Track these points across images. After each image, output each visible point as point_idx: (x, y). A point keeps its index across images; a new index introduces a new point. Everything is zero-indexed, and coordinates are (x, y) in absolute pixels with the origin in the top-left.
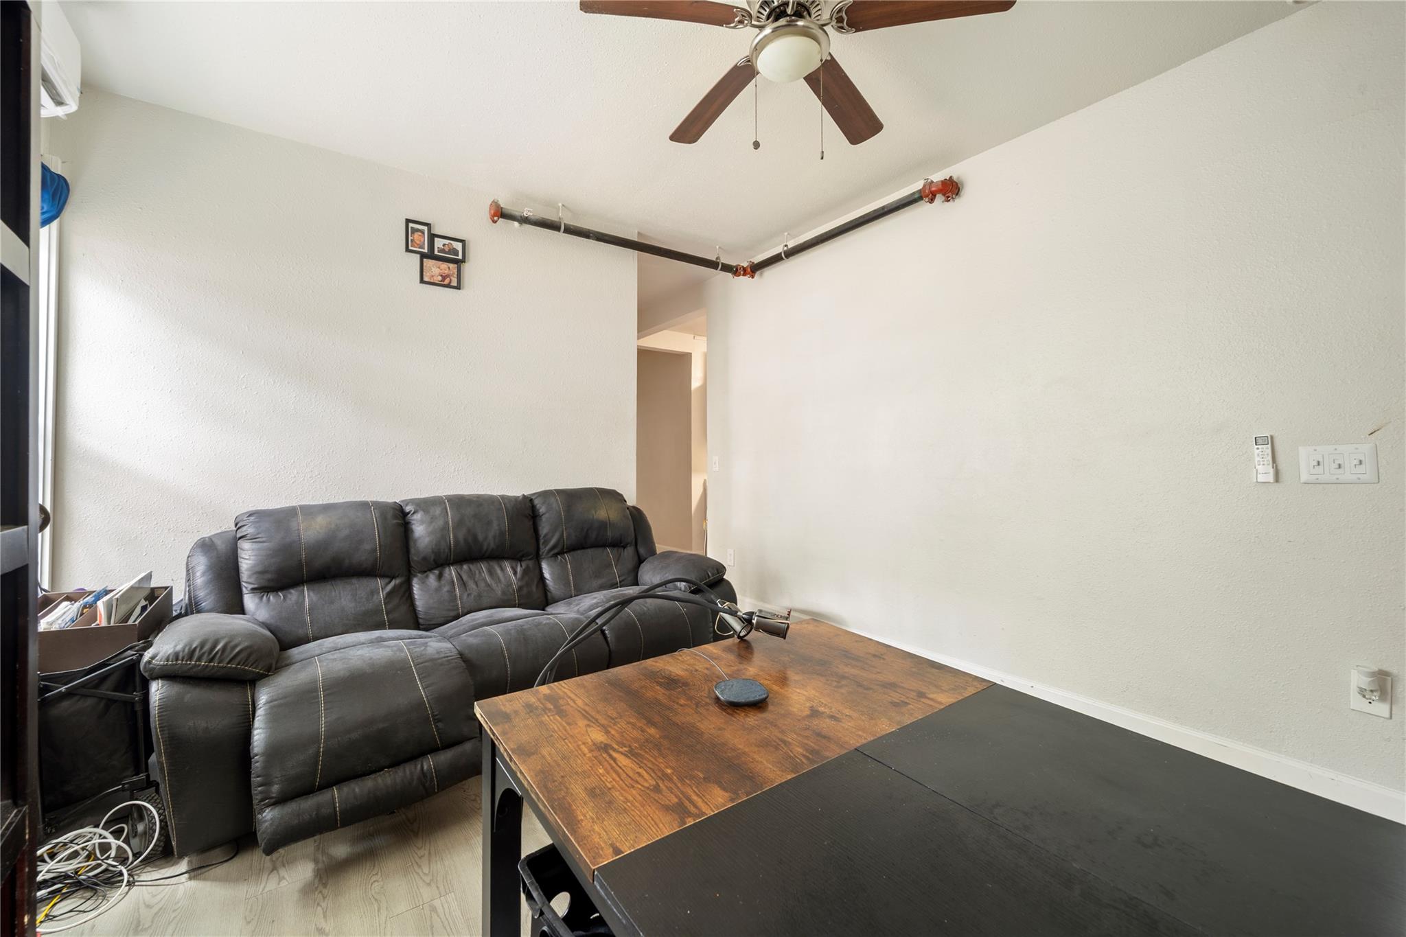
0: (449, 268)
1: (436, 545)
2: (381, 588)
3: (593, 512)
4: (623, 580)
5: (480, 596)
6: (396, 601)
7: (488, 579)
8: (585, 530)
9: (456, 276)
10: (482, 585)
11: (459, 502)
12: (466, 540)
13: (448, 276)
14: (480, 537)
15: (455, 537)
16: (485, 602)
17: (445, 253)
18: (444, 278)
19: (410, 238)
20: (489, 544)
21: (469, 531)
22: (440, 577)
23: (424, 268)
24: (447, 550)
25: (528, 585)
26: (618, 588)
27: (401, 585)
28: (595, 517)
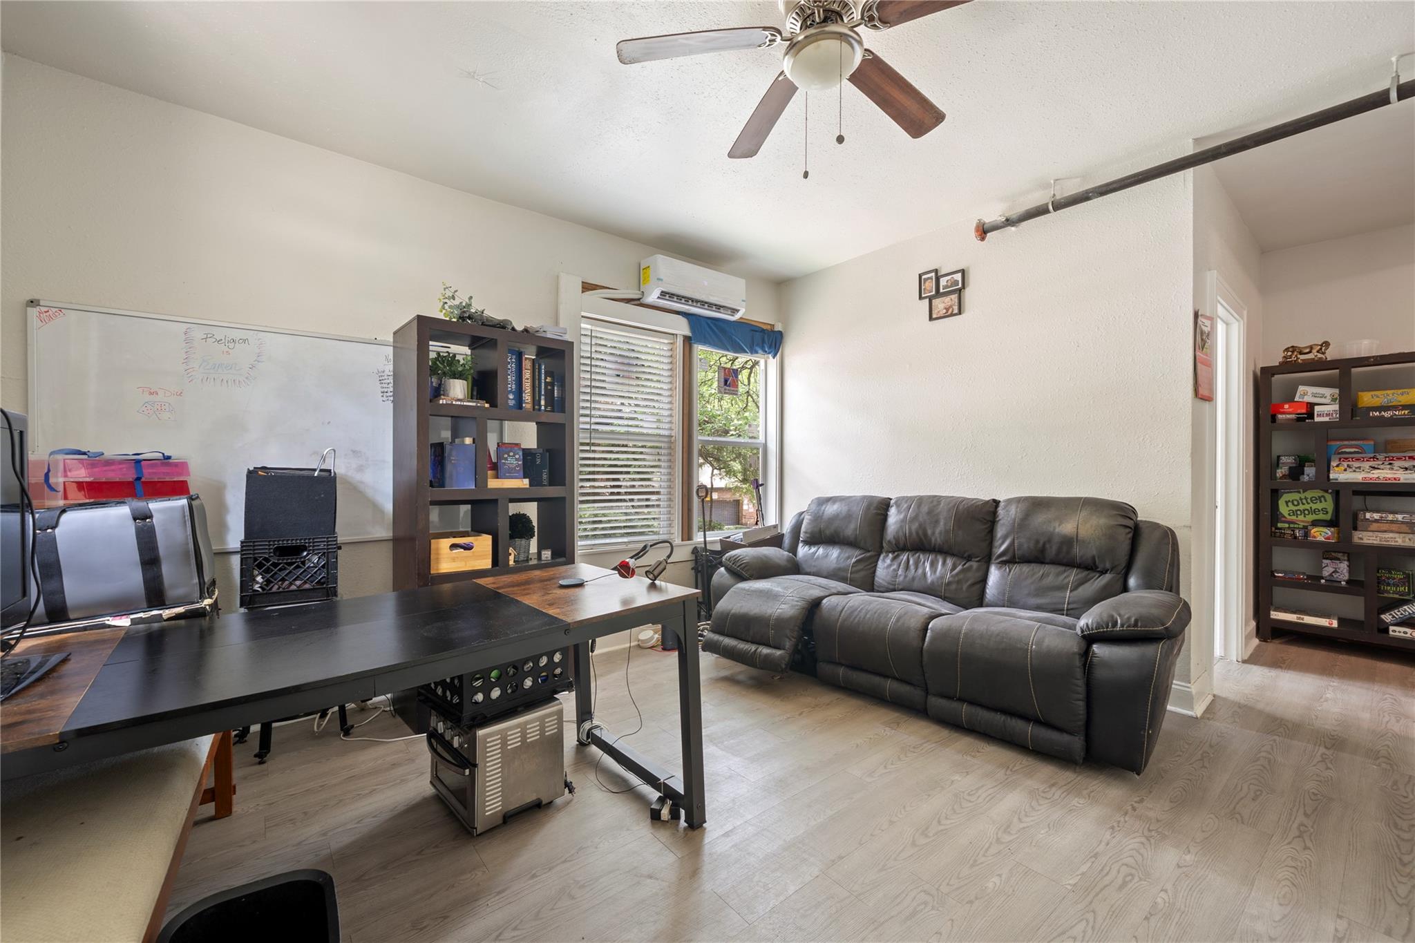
0: (951, 299)
1: (896, 533)
2: (854, 556)
3: (1057, 525)
4: (1072, 609)
5: (913, 579)
6: (860, 567)
7: (928, 569)
8: (1041, 543)
9: (956, 304)
10: (920, 571)
11: (920, 500)
12: (917, 533)
13: (951, 307)
14: (929, 532)
15: (910, 529)
16: (916, 585)
17: (951, 287)
18: (947, 310)
19: (923, 287)
20: (936, 540)
21: (920, 525)
22: (894, 559)
23: (933, 307)
24: (903, 538)
25: (959, 582)
26: (1063, 615)
27: (870, 557)
28: (1057, 530)
